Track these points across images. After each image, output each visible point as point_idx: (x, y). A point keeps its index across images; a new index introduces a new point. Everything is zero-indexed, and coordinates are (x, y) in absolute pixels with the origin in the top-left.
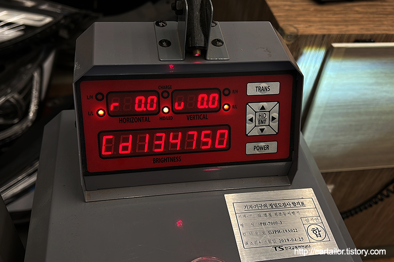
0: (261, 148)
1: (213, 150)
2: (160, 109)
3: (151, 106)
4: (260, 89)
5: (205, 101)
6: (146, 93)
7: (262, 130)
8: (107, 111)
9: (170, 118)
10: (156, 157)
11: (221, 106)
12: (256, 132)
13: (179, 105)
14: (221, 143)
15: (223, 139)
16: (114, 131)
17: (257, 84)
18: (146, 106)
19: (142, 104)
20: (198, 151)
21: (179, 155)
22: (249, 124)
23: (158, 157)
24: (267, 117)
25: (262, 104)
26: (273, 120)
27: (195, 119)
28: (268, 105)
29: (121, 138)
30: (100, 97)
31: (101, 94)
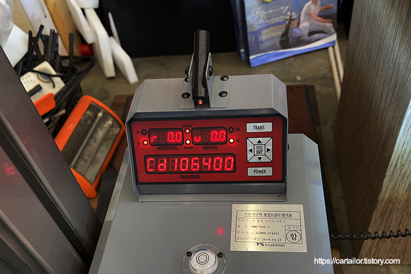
0: (260, 172)
1: (223, 171)
2: (184, 141)
3: (178, 139)
4: (256, 128)
5: (216, 136)
6: (175, 129)
7: (260, 158)
8: (149, 142)
9: (192, 148)
10: (182, 174)
11: (227, 140)
12: (255, 160)
13: (198, 138)
14: (229, 166)
15: (230, 164)
16: (154, 155)
17: (254, 124)
18: (174, 139)
19: (172, 137)
20: (212, 172)
21: (199, 174)
22: (249, 153)
23: (184, 174)
24: (263, 148)
25: (258, 139)
26: (267, 151)
27: (209, 148)
28: (263, 140)
29: (159, 161)
30: (144, 132)
31: (145, 130)
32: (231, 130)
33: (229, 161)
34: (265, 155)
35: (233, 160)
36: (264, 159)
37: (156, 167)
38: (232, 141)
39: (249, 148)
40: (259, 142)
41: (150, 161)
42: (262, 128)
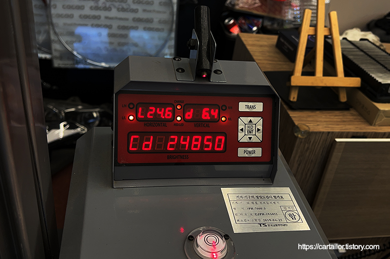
0: (250, 152)
1: (213, 151)
2: (175, 118)
3: (169, 115)
4: (248, 107)
6: (164, 105)
7: (250, 138)
8: (136, 117)
9: (182, 125)
10: (169, 154)
11: (219, 118)
12: (245, 140)
15: (221, 144)
16: (140, 132)
17: (246, 103)
18: (164, 115)
20: (202, 152)
21: (188, 154)
22: (240, 132)
23: (171, 154)
24: (254, 128)
25: (250, 118)
26: (258, 131)
27: (200, 126)
28: (255, 120)
29: (145, 138)
30: (131, 106)
31: (133, 104)
32: (224, 108)
33: (220, 140)
34: (255, 135)
35: (223, 140)
36: (255, 139)
37: (141, 146)
38: (223, 119)
39: (240, 127)
40: (251, 121)
41: (134, 139)
42: (253, 107)
